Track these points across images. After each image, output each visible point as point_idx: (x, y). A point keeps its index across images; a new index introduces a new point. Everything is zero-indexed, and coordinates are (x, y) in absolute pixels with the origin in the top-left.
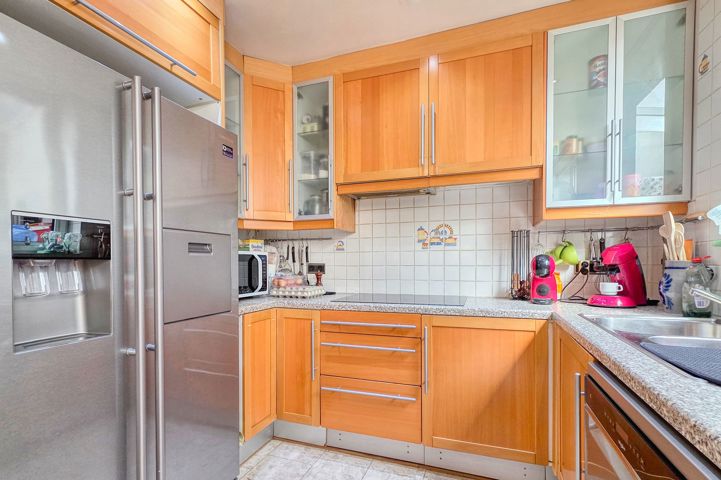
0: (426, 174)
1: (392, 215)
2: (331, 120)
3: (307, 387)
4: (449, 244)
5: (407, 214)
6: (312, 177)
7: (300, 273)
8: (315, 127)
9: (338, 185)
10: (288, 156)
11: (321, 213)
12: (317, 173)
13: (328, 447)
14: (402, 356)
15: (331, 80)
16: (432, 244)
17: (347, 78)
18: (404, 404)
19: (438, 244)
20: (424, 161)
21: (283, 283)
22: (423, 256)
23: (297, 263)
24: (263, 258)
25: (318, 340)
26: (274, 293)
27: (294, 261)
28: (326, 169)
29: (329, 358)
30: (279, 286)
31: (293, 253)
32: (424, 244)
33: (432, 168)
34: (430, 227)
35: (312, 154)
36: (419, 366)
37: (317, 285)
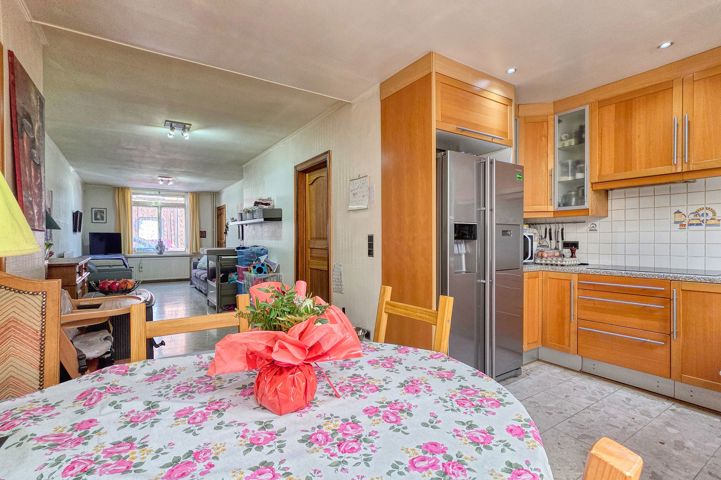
0: (679, 170)
1: (646, 202)
2: (587, 136)
3: (567, 327)
4: (710, 225)
5: (662, 201)
6: (570, 178)
7: (556, 249)
8: (573, 142)
9: (592, 184)
10: (551, 166)
11: (577, 204)
12: (574, 175)
13: (582, 372)
14: (652, 311)
15: (587, 108)
16: (691, 225)
17: (602, 104)
18: (652, 347)
19: (700, 224)
20: (677, 160)
21: (545, 255)
22: (680, 235)
23: (553, 241)
24: (531, 237)
25: (575, 293)
26: (538, 261)
27: (551, 239)
28: (582, 171)
29: (585, 308)
30: (542, 257)
31: (550, 233)
32: (682, 225)
33: (685, 166)
34: (688, 210)
35: (570, 162)
36: (668, 319)
37: (572, 257)
